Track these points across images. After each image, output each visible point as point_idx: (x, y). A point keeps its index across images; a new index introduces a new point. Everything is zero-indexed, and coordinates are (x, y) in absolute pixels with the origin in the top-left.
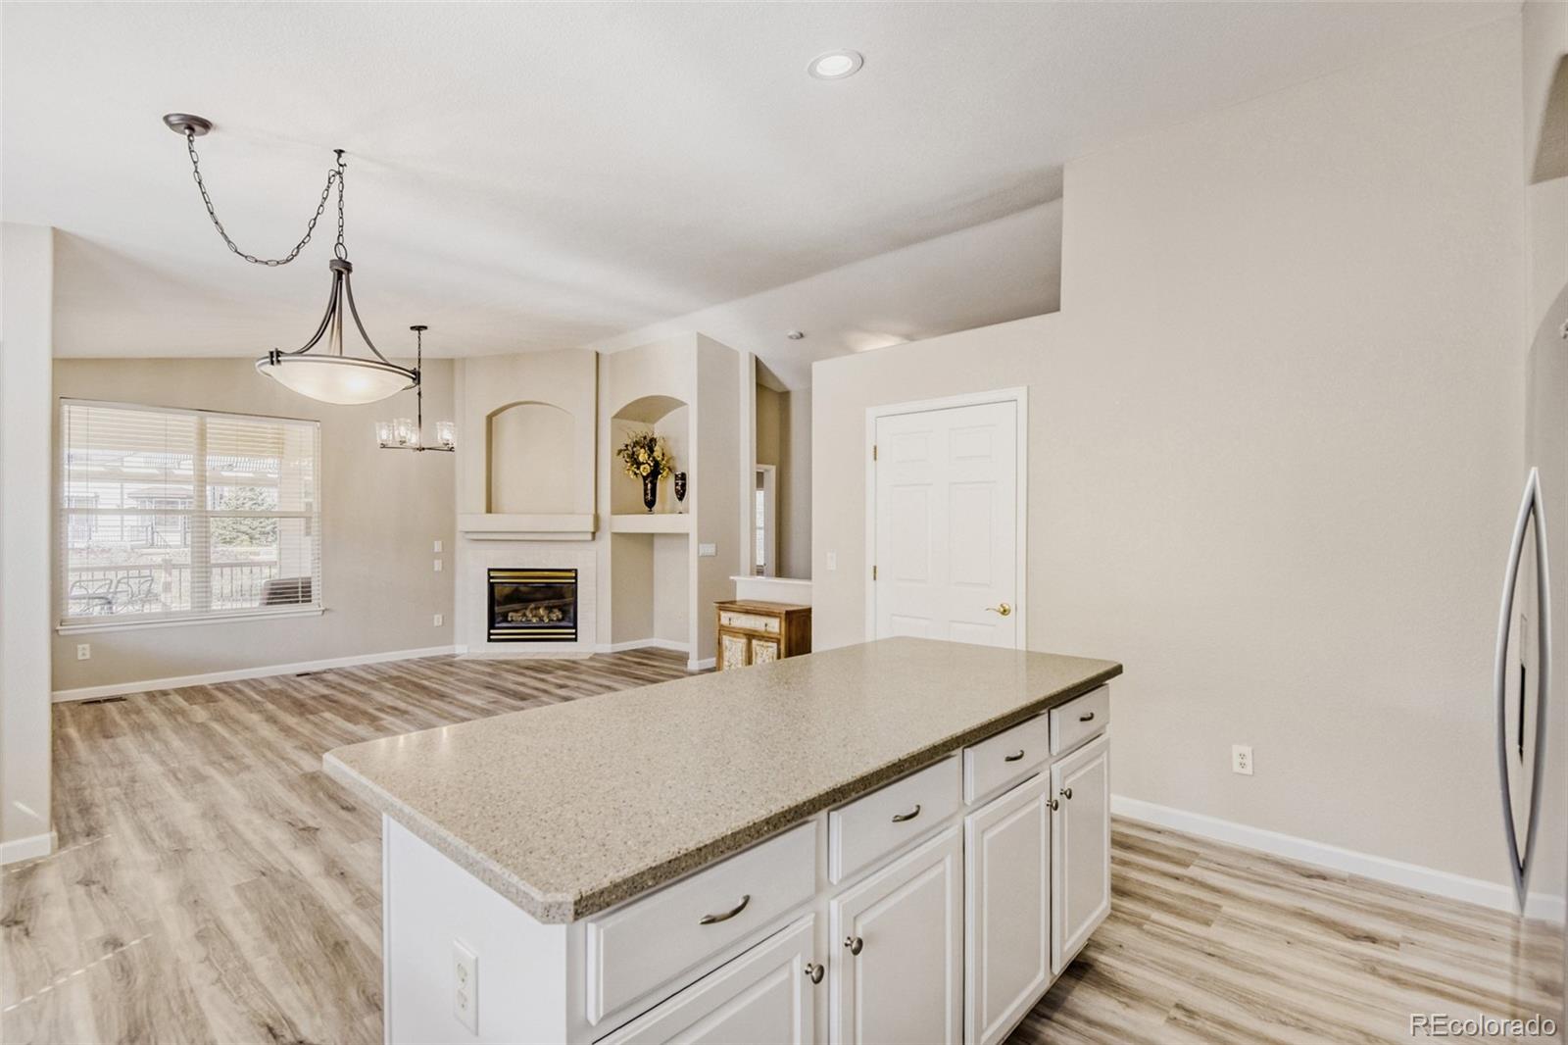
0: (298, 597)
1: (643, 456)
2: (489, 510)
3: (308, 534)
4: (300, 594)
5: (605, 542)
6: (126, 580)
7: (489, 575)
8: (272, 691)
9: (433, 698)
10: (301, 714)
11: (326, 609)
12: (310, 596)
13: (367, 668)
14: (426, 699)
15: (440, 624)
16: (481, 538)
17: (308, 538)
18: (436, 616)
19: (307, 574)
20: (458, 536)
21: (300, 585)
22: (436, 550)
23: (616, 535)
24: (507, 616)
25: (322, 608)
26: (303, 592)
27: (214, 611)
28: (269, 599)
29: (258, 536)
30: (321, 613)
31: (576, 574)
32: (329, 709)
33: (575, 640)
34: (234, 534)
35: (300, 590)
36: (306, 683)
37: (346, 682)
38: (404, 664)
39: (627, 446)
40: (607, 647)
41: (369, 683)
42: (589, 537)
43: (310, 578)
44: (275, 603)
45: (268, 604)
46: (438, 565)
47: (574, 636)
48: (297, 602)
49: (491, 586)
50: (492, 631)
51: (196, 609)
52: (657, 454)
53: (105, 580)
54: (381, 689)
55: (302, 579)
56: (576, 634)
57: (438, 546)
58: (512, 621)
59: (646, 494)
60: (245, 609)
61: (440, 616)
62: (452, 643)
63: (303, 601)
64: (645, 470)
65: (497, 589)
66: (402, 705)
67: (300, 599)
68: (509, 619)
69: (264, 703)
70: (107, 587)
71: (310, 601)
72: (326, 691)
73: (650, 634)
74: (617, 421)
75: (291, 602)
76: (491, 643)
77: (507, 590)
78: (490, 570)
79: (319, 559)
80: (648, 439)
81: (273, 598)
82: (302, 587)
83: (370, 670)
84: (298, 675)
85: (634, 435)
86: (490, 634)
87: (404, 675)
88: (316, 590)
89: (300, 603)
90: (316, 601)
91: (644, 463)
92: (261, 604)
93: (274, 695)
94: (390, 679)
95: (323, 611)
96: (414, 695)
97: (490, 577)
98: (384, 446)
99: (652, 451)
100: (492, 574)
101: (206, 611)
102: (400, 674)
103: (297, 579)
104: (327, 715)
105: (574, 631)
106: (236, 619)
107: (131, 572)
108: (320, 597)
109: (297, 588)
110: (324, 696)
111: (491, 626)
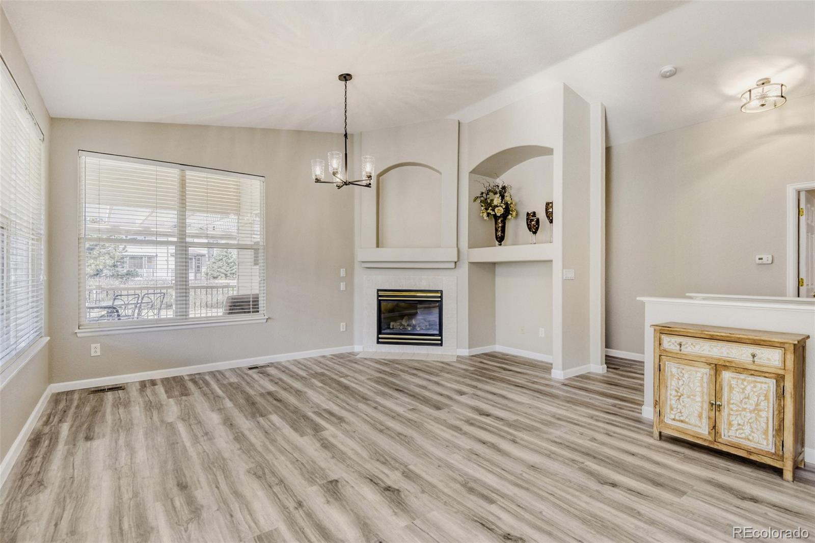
0: (250, 309)
1: (497, 200)
2: (378, 246)
3: (256, 264)
4: (251, 306)
5: (464, 269)
6: (147, 295)
7: (378, 293)
8: (231, 384)
9: (359, 401)
10: (253, 416)
11: (269, 318)
12: (258, 308)
13: (297, 363)
14: (353, 402)
15: (344, 330)
16: (373, 267)
17: (257, 267)
18: (342, 324)
19: (256, 292)
20: (357, 265)
21: (251, 300)
22: (341, 276)
23: (473, 264)
24: (390, 325)
25: (266, 317)
26: (253, 305)
27: (192, 318)
28: (230, 309)
29: (229, 275)
30: (265, 321)
31: (442, 294)
32: (277, 410)
33: (441, 345)
34: (218, 274)
35: (251, 303)
36: (256, 376)
37: (285, 377)
38: (322, 360)
39: (482, 193)
40: (465, 352)
41: (302, 378)
42: (453, 265)
43: (258, 295)
44: (234, 313)
45: (230, 313)
46: (343, 286)
47: (440, 342)
48: (249, 312)
49: (379, 302)
50: (380, 336)
51: (178, 317)
52: (507, 199)
53: (135, 295)
54: (312, 386)
55: (253, 295)
56: (441, 340)
57: (343, 272)
58: (393, 328)
59: (496, 230)
60: (214, 317)
61: (344, 324)
62: (352, 345)
63: (253, 312)
64: (499, 211)
65: (383, 304)
66: (335, 409)
67: (251, 310)
68: (391, 327)
69: (224, 398)
70: (136, 299)
71: (258, 311)
72: (271, 388)
73: (493, 341)
74: (473, 175)
75: (245, 312)
76: (379, 345)
77: (390, 305)
78: (378, 290)
79: (264, 280)
80: (500, 187)
81: (233, 309)
82: (253, 301)
83: (300, 366)
84: (250, 369)
85: (488, 185)
86: (378, 338)
87: (326, 372)
88: (262, 304)
89: (251, 314)
90: (262, 312)
91: (497, 206)
92: (224, 314)
93: (233, 390)
94: (317, 375)
95: (267, 319)
96: (341, 396)
97: (379, 296)
98: (318, 181)
99: (503, 197)
100: (381, 293)
101: (186, 319)
102: (322, 371)
103: (250, 295)
104: (275, 418)
105: (440, 338)
106: (207, 325)
107: (149, 291)
108: (265, 308)
109: (249, 302)
110: (270, 393)
111: (379, 332)
